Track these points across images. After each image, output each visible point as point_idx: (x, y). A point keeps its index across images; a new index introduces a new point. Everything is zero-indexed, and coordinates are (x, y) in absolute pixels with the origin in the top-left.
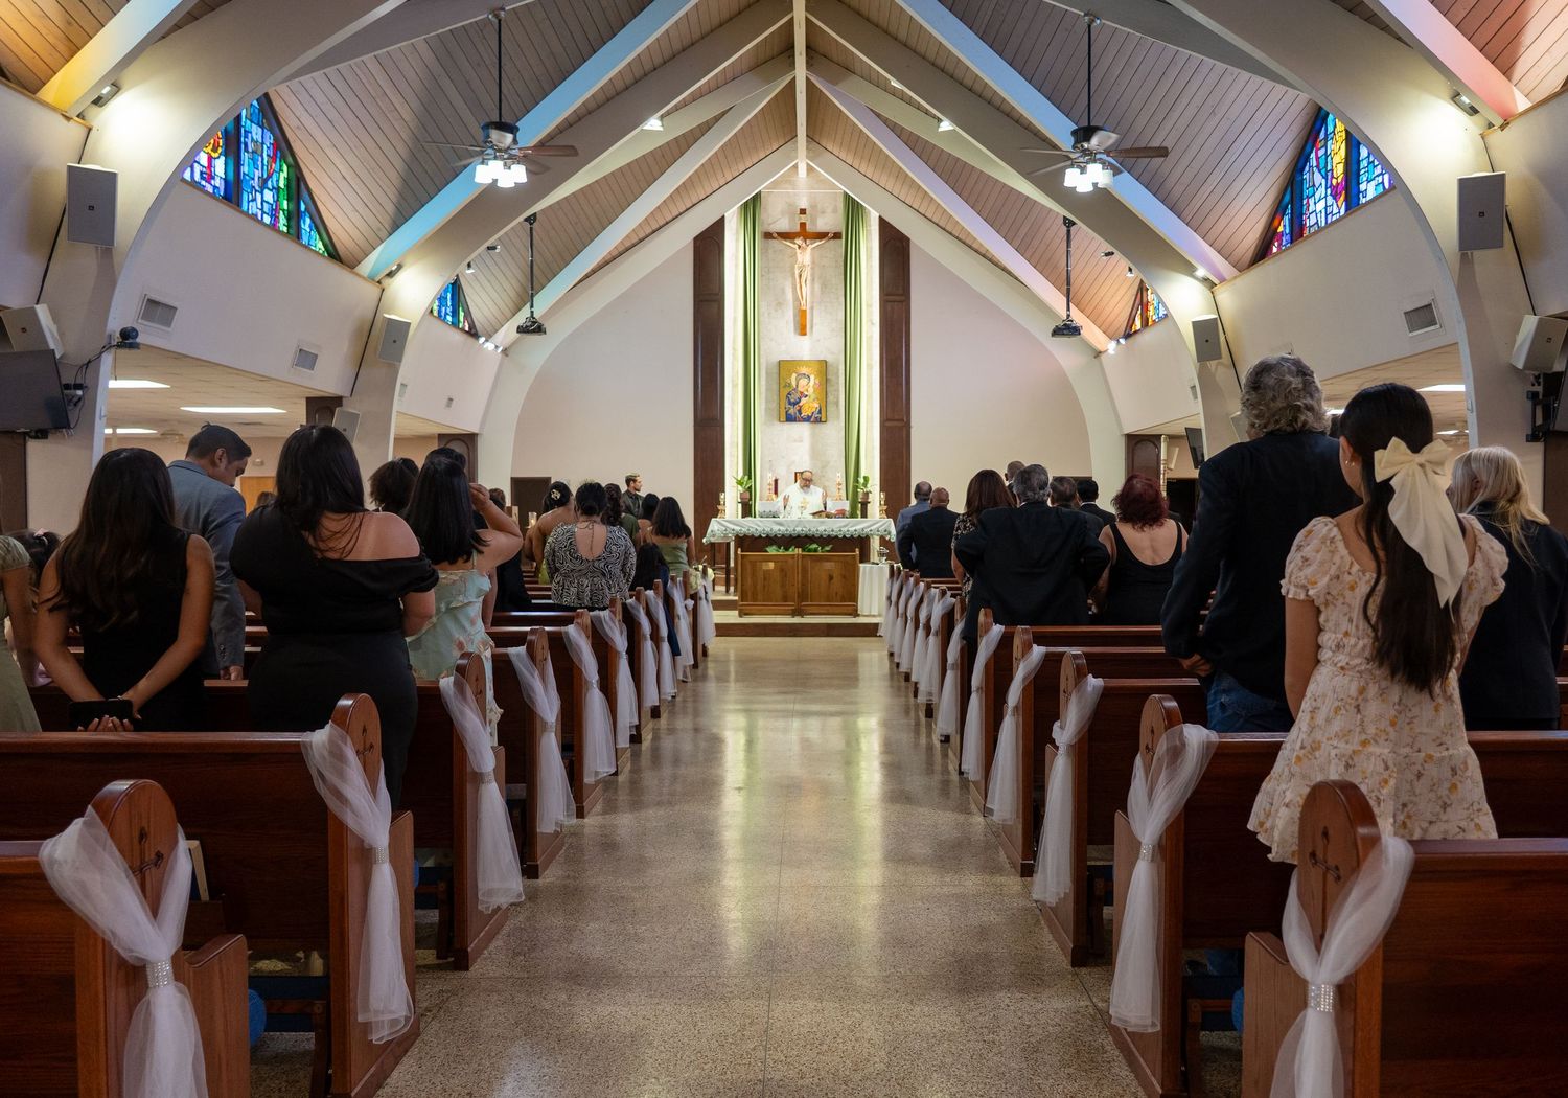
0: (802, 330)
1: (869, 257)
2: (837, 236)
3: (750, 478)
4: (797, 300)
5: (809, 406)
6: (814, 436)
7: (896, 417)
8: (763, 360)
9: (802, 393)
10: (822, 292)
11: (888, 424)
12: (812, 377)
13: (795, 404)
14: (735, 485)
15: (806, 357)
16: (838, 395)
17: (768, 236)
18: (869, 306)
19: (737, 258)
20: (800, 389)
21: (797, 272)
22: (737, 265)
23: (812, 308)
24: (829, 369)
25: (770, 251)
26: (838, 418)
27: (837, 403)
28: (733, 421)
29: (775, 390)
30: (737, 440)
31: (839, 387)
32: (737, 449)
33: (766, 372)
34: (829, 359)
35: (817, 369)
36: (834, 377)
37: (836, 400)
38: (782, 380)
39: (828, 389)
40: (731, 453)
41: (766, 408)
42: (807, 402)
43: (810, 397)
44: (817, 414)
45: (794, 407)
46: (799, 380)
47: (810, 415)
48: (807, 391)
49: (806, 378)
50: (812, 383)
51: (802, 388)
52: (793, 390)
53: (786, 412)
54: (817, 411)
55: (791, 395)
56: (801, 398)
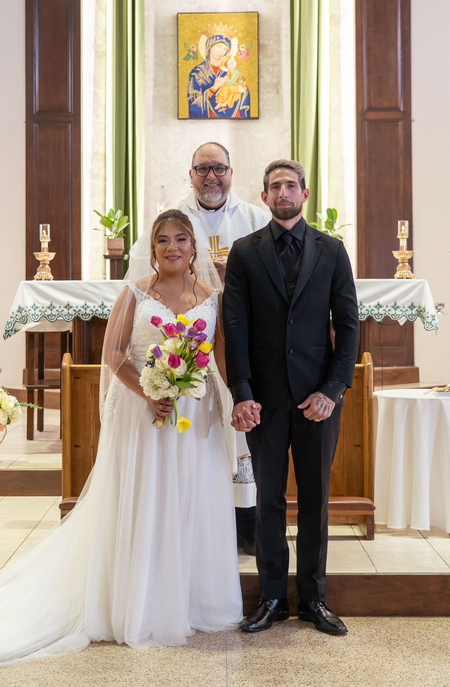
3: (126, 213)
5: (229, 90)
6: (237, 142)
7: (386, 104)
8: (150, 14)
9: (216, 69)
11: (372, 115)
12: (235, 41)
13: (204, 88)
14: (101, 227)
15: (223, 8)
16: (279, 73)
20: (213, 62)
24: (263, 27)
26: (280, 112)
27: (277, 87)
28: (97, 117)
29: (171, 64)
30: (103, 149)
31: (280, 58)
32: (103, 165)
33: (155, 34)
34: (265, 10)
35: (242, 28)
36: (271, 42)
37: (275, 81)
38: (181, 47)
39: (261, 63)
40: (92, 171)
41: (154, 97)
42: (225, 84)
43: (230, 76)
44: (244, 105)
45: (203, 92)
46: (212, 46)
47: (231, 106)
48: (226, 65)
49: (223, 42)
50: (234, 51)
51: (216, 59)
52: (201, 64)
53: (190, 102)
54: (244, 98)
55: (198, 72)
56: (215, 77)
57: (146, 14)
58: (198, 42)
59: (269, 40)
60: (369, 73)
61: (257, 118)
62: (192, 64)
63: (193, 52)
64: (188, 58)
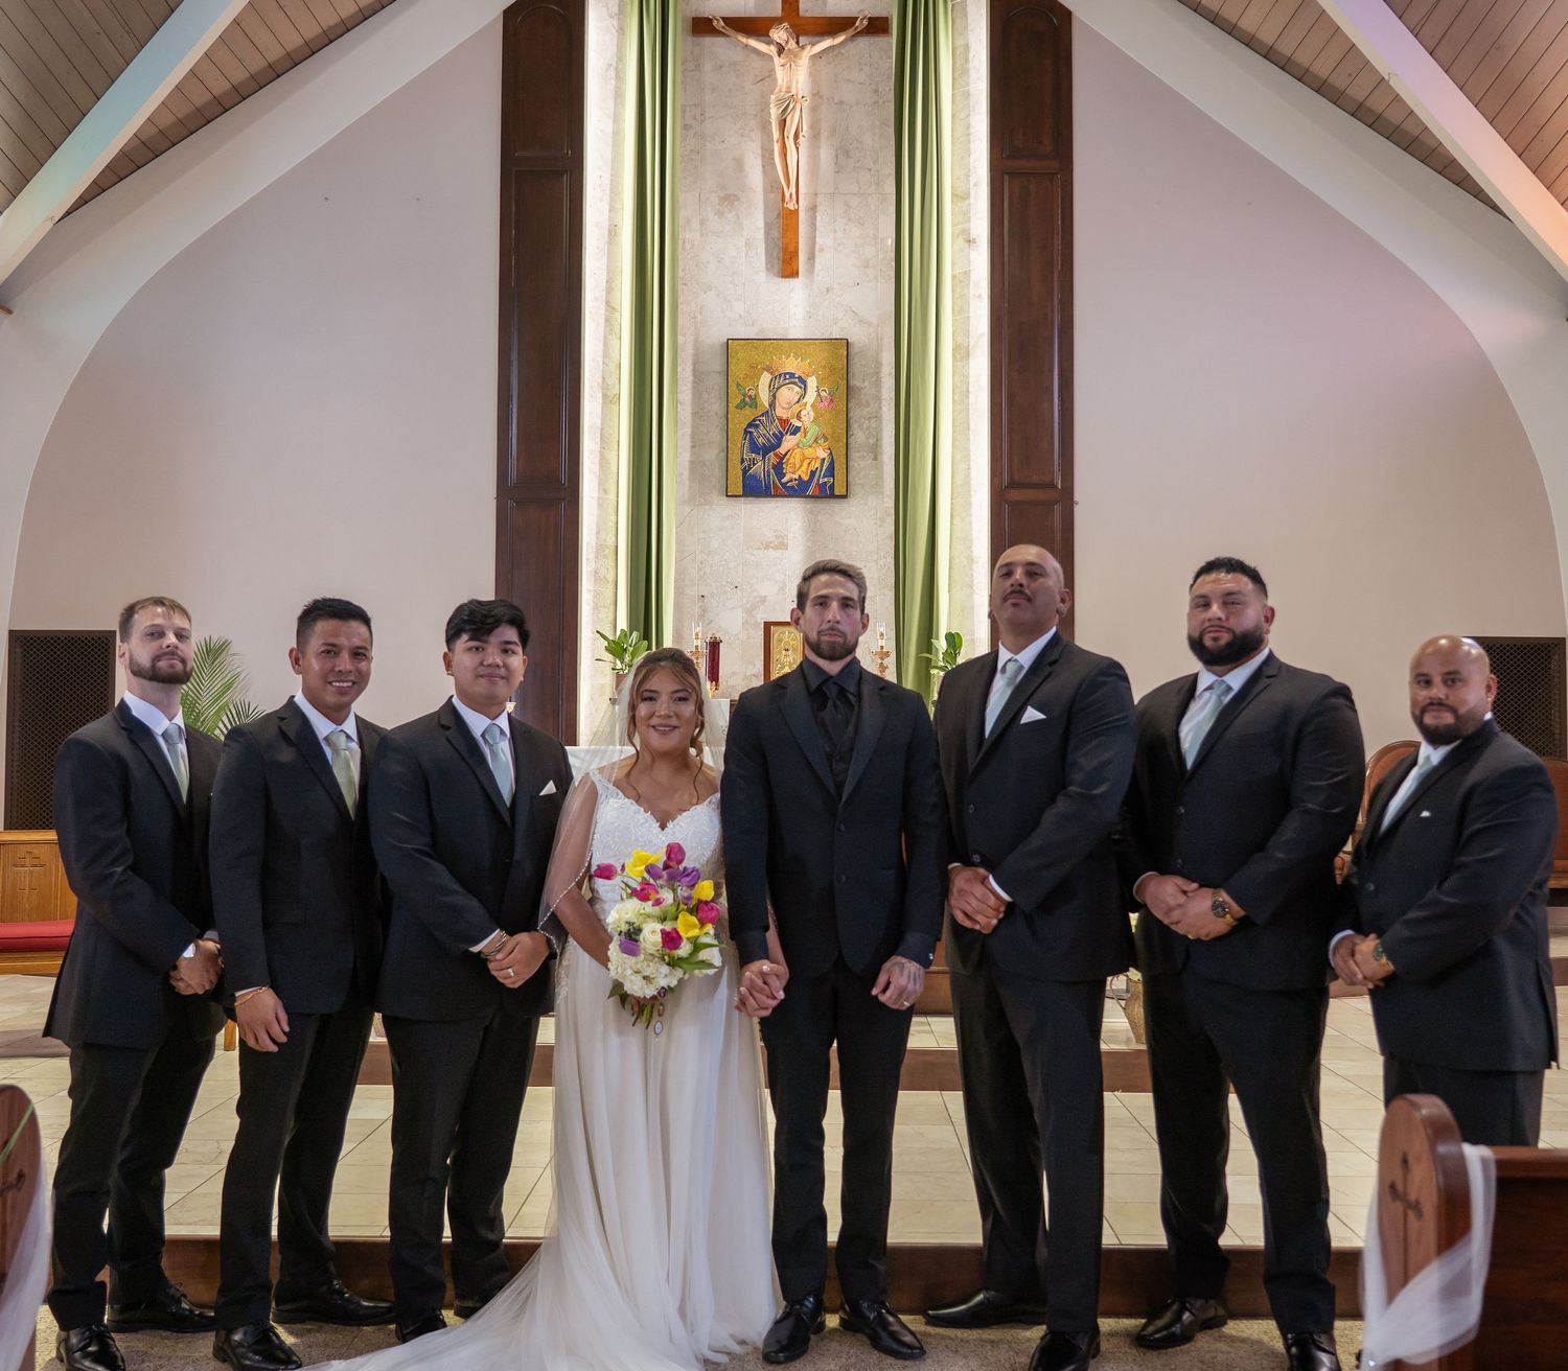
0: (786, 263)
1: (960, 72)
2: (877, 26)
3: (646, 636)
4: (773, 187)
5: (803, 455)
6: (814, 532)
7: (1035, 478)
8: (686, 341)
9: (784, 422)
10: (839, 169)
11: (1015, 495)
12: (812, 382)
13: (766, 450)
14: (608, 657)
15: (796, 333)
16: (879, 430)
17: (702, 26)
18: (962, 196)
19: (619, 77)
20: (780, 412)
21: (774, 113)
22: (619, 95)
23: (813, 209)
24: (856, 362)
25: (708, 67)
26: (877, 487)
27: (875, 450)
28: (606, 492)
29: (716, 414)
30: (614, 539)
31: (880, 408)
32: (613, 564)
33: (694, 370)
34: (856, 335)
35: (824, 363)
36: (866, 383)
37: (872, 441)
38: (733, 388)
39: (851, 414)
40: (596, 572)
41: (692, 462)
42: (797, 445)
43: (805, 433)
44: (824, 476)
45: (764, 457)
46: (778, 389)
47: (806, 478)
48: (799, 417)
49: (795, 383)
50: (811, 396)
51: (783, 408)
52: (762, 415)
53: (745, 471)
54: (824, 468)
55: (757, 426)
56: (782, 435)
57: (681, 339)
58: (758, 382)
59: (864, 381)
60: (1011, 431)
61: (845, 497)
62: (748, 414)
63: (750, 396)
64: (740, 407)
